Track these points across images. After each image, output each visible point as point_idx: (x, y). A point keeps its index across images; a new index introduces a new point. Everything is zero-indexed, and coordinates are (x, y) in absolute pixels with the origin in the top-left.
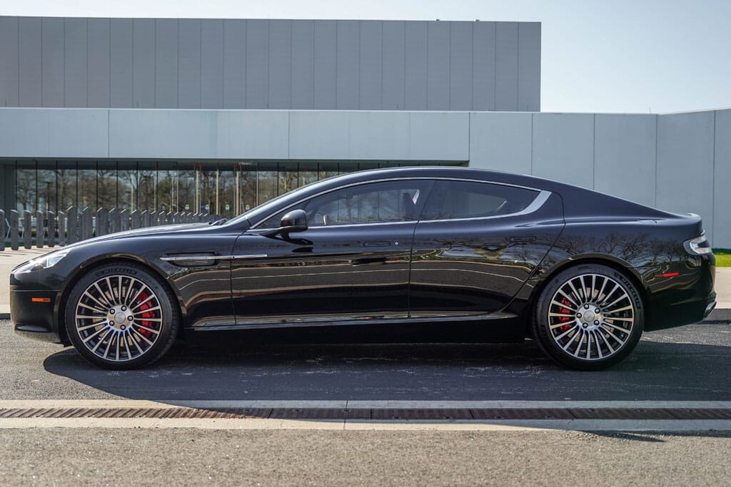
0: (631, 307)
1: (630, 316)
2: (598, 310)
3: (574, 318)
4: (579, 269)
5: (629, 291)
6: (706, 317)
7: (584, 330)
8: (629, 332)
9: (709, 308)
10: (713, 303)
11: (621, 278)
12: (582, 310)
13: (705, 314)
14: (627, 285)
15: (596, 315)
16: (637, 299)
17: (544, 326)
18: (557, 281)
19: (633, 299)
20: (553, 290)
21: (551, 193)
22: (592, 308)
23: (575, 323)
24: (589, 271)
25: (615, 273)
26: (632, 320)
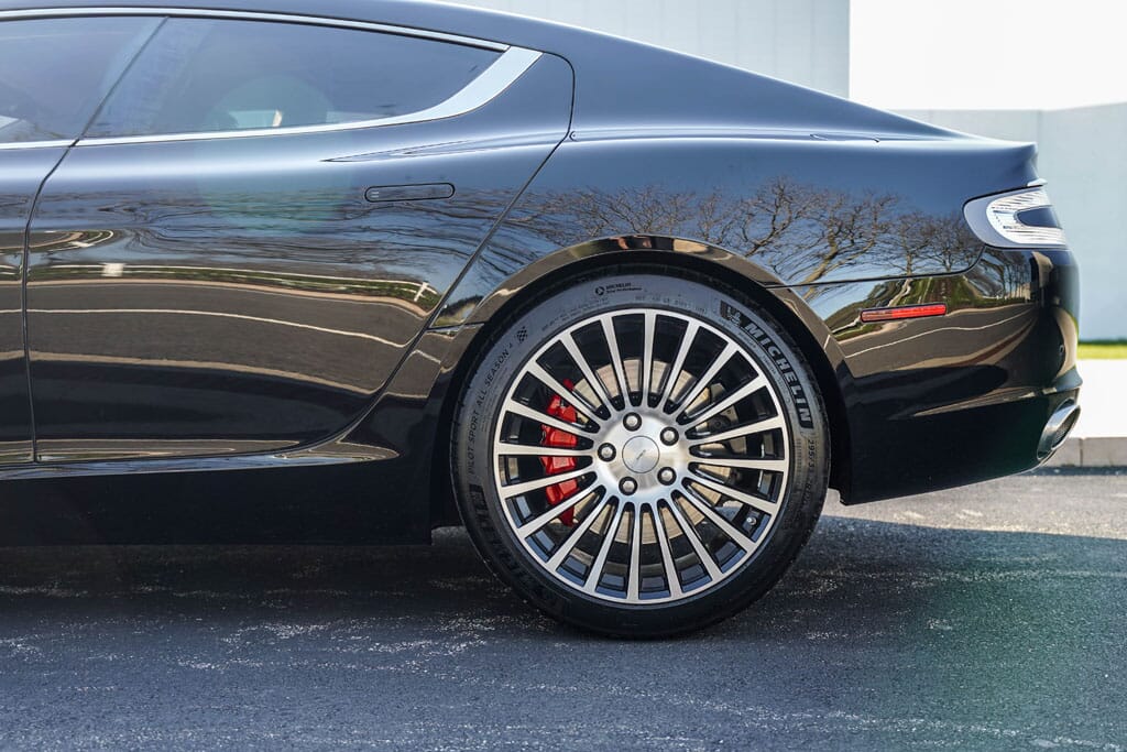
0: (778, 422)
1: (777, 454)
2: (670, 435)
3: (587, 461)
4: (599, 292)
5: (771, 367)
6: (1044, 454)
7: (623, 500)
8: (772, 509)
9: (1053, 425)
10: (1071, 409)
11: (745, 321)
12: (616, 435)
13: (1039, 449)
14: (766, 347)
15: (665, 449)
16: (801, 394)
17: (478, 489)
18: (522, 335)
19: (787, 396)
20: (510, 365)
21: (536, 55)
22: (653, 426)
23: (592, 477)
24: (630, 298)
25: (724, 306)
26: (782, 466)
